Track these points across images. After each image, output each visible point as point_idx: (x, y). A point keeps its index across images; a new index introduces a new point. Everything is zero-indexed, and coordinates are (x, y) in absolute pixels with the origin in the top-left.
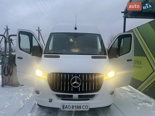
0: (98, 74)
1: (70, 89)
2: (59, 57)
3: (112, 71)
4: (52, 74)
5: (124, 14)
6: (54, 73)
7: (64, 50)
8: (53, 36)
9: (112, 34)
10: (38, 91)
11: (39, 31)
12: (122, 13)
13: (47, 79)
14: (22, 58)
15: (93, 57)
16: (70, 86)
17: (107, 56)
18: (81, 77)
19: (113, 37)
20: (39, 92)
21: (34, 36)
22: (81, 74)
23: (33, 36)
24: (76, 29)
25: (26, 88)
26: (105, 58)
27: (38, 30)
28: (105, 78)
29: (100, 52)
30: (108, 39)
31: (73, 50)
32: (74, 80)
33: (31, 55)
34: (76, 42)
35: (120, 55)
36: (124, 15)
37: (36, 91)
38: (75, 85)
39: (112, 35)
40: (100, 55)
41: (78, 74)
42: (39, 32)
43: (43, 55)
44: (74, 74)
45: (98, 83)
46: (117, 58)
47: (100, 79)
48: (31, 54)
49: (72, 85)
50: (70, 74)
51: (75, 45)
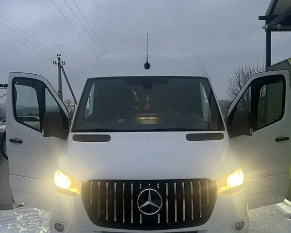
0: (203, 181)
2: (108, 138)
3: (237, 172)
4: (92, 182)
5: (265, 21)
6: (97, 180)
7: (121, 121)
8: (94, 85)
9: (240, 65)
10: (60, 225)
11: (59, 64)
12: (259, 19)
13: (80, 196)
14: (21, 142)
15: (190, 138)
16: (137, 213)
17: (225, 133)
18: (162, 190)
19: (243, 73)
20: (62, 227)
21: (48, 88)
22: (163, 182)
23: (46, 89)
24: (147, 66)
25: (31, 213)
26: (220, 137)
27: (57, 63)
28: (221, 189)
29: (209, 123)
30: (231, 79)
31: (143, 119)
32: (145, 198)
33: (43, 134)
34: (148, 99)
35: (258, 127)
36: (266, 24)
37: (56, 225)
39: (241, 69)
40: (208, 130)
41: (153, 183)
42: (60, 67)
43: (71, 135)
44: (145, 183)
45: (204, 203)
46: (251, 135)
47: (208, 193)
48: (43, 131)
49: (141, 209)
50: (136, 182)
51: (148, 106)
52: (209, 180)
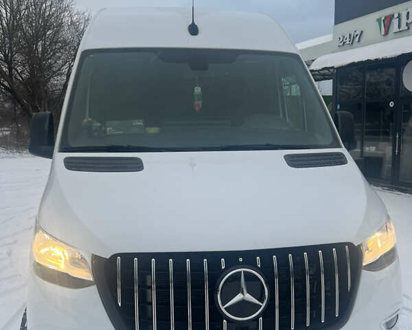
4: (119, 258)
6: (131, 254)
22: (266, 254)
24: (193, 29)
43: (60, 157)
51: (198, 104)
52: (350, 245)
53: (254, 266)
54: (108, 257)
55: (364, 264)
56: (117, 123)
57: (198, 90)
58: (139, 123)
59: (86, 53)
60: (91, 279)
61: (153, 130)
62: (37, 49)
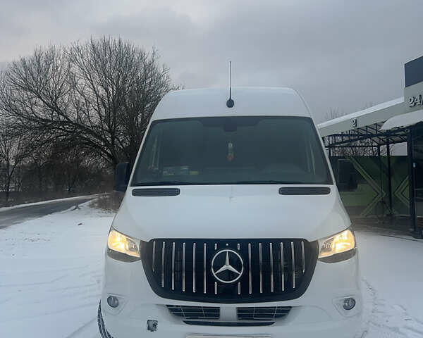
0: (297, 241)
1: (210, 288)
2: (176, 192)
4: (155, 242)
6: (161, 239)
10: (115, 298)
16: (211, 280)
20: (116, 302)
22: (244, 242)
24: (230, 104)
37: (109, 299)
38: (229, 275)
43: (130, 189)
47: (303, 259)
50: (210, 242)
51: (231, 155)
52: (305, 241)
53: (236, 249)
54: (148, 241)
55: (319, 257)
56: (169, 168)
57: (230, 145)
58: (186, 168)
59: (155, 122)
60: (139, 256)
61: (194, 173)
62: (137, 119)
